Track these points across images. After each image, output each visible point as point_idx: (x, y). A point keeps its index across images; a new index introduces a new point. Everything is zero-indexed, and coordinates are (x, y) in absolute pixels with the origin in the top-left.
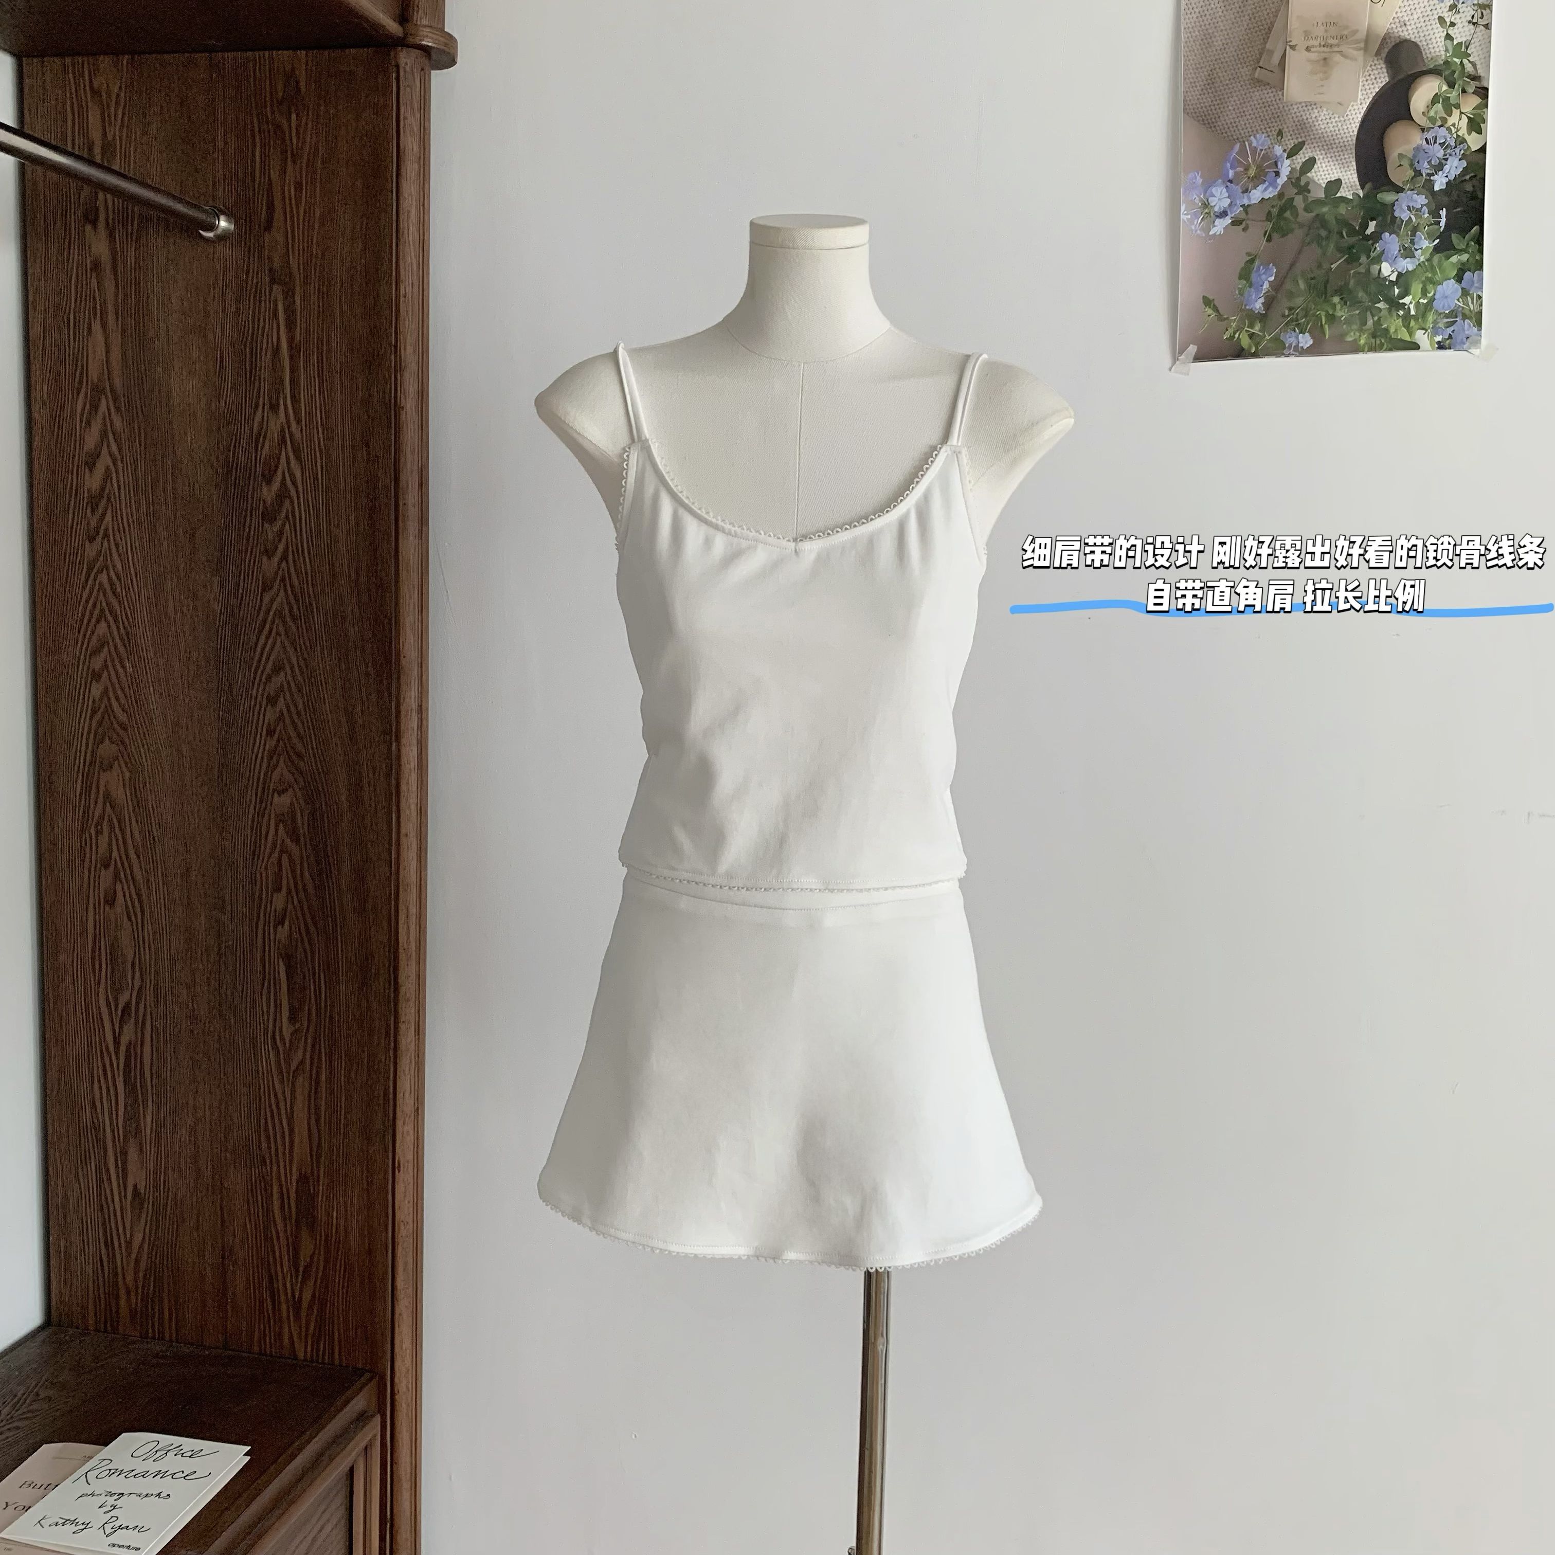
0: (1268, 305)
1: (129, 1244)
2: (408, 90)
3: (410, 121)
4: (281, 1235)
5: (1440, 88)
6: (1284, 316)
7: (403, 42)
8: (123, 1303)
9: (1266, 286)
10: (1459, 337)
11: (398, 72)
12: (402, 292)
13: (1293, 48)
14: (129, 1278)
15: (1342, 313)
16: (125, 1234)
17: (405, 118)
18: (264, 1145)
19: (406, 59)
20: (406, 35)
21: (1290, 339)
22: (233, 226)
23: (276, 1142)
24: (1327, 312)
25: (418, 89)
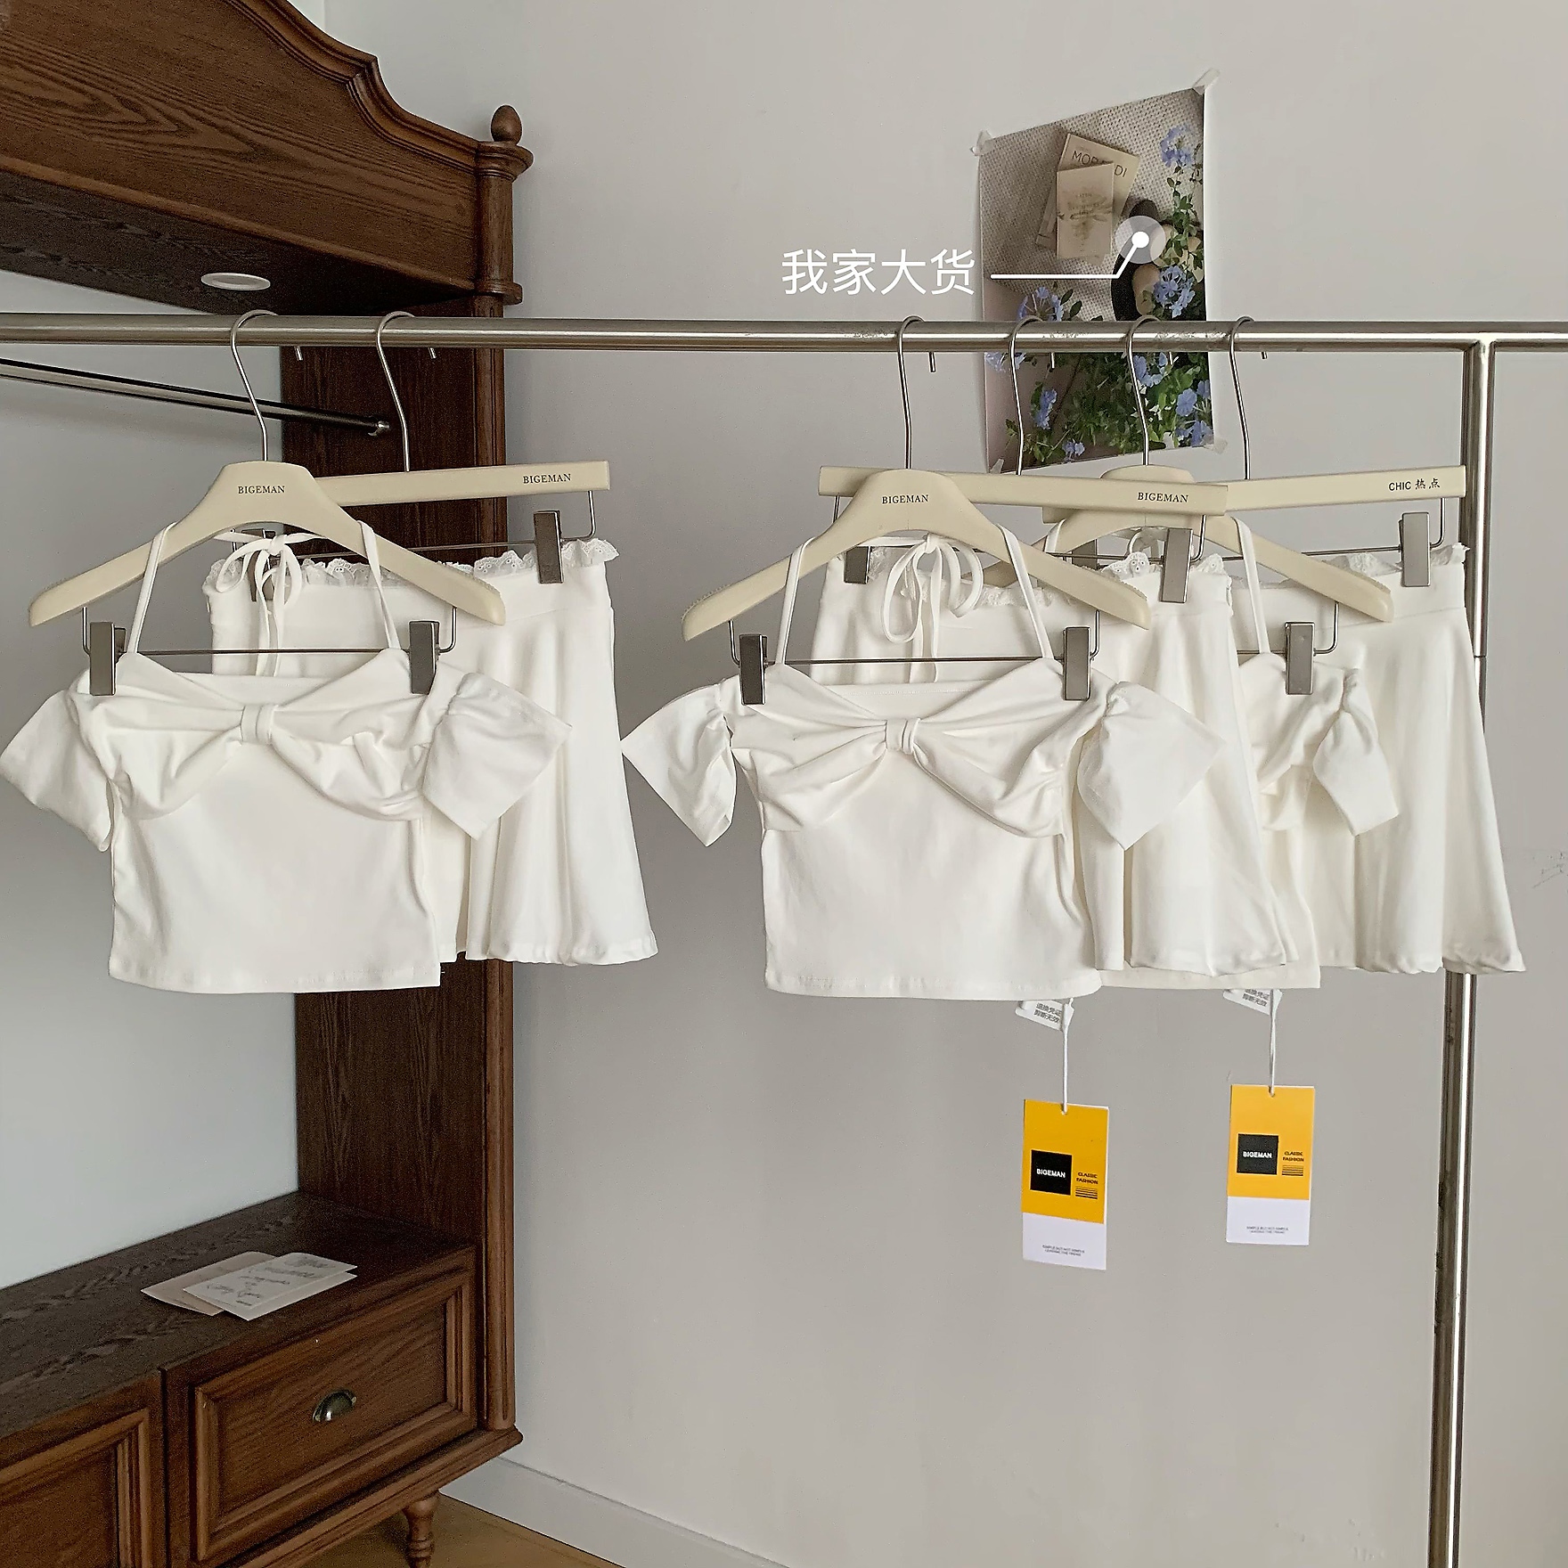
0: (1052, 423)
4: (422, 1135)
5: (1171, 234)
6: (1064, 430)
7: (476, 292)
9: (1050, 407)
10: (1197, 435)
11: (474, 314)
13: (1061, 217)
14: (341, 1159)
15: (1105, 425)
20: (476, 288)
21: (1069, 449)
22: (388, 427)
23: (419, 1069)
24: (1094, 424)
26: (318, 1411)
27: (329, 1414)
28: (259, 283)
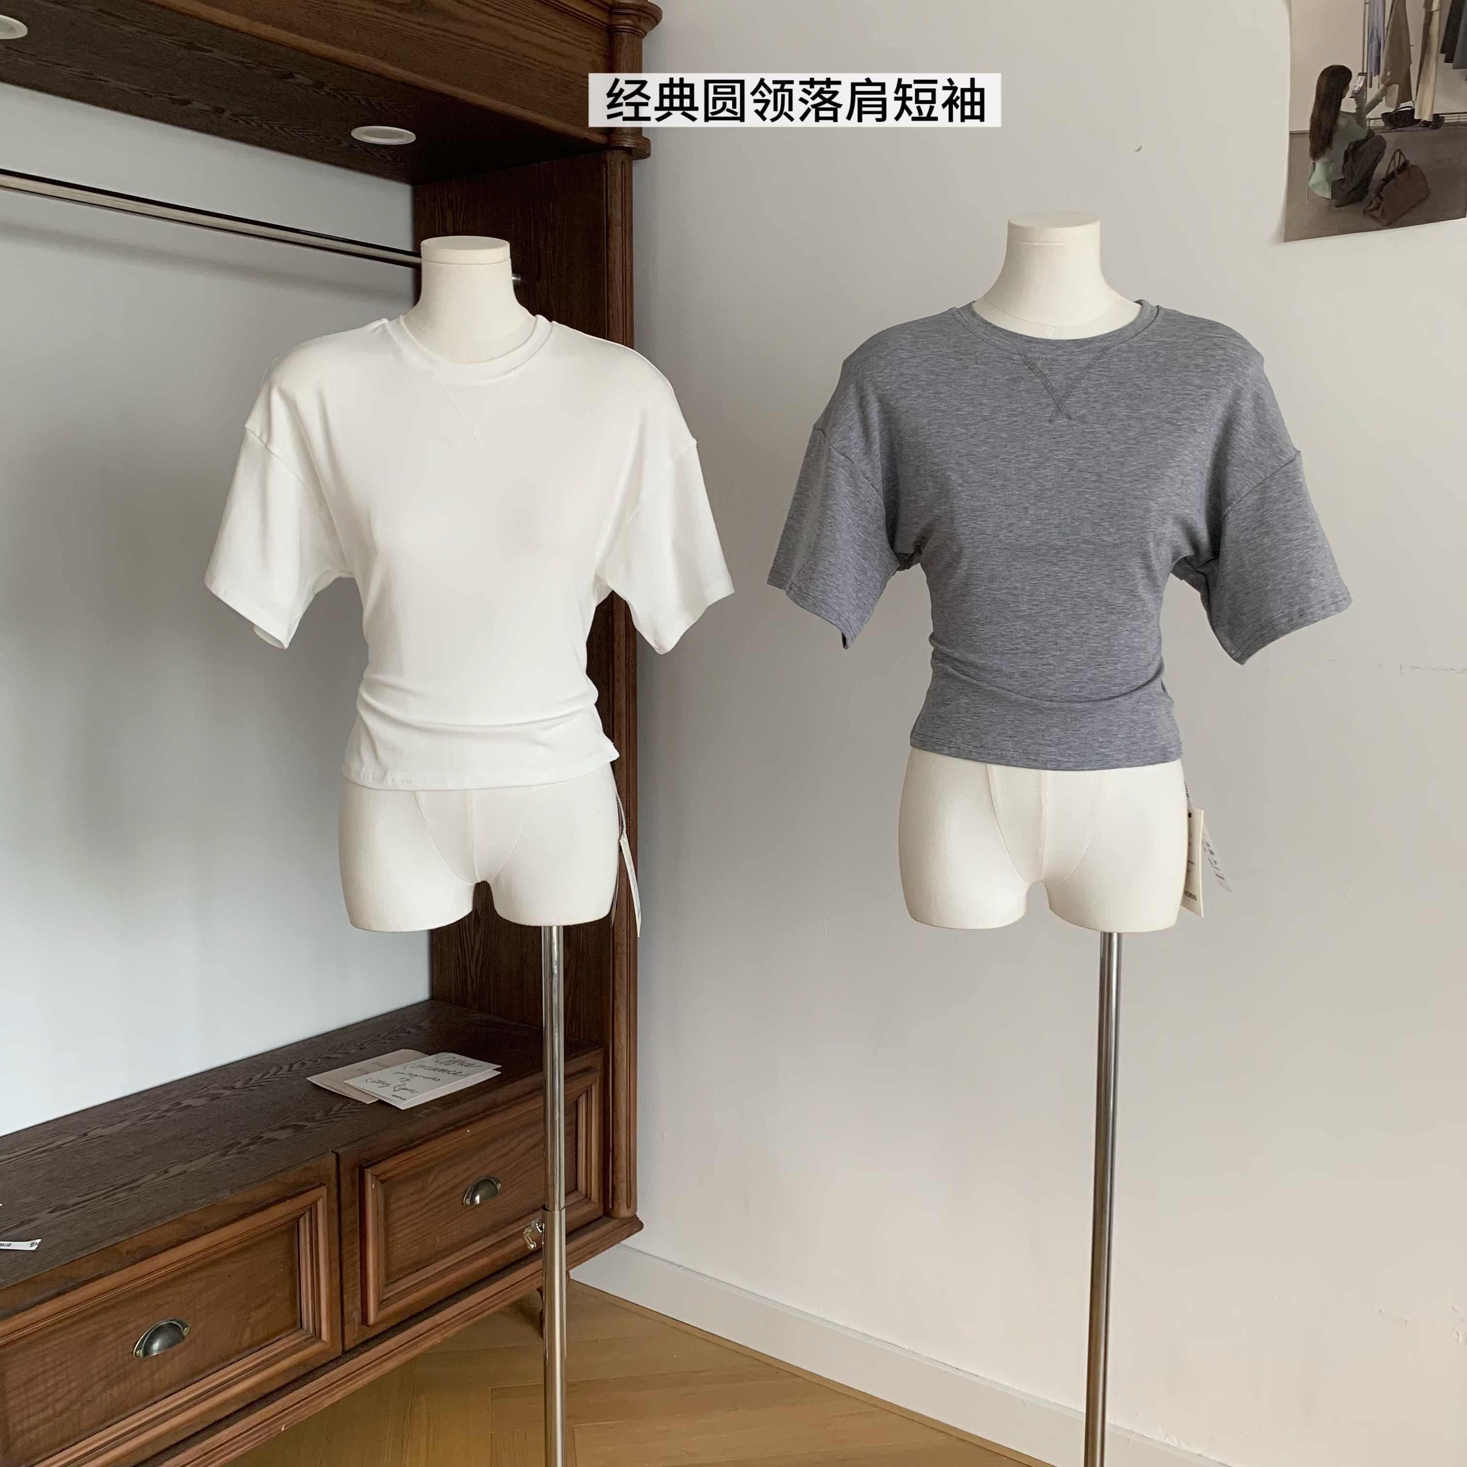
1: (473, 948)
2: (616, 177)
7: (608, 148)
8: (469, 986)
11: (606, 167)
12: (611, 312)
14: (473, 971)
16: (470, 940)
17: (611, 197)
19: (615, 158)
20: (609, 142)
22: (519, 279)
25: (620, 177)
26: (469, 1194)
27: (478, 1198)
28: (405, 137)
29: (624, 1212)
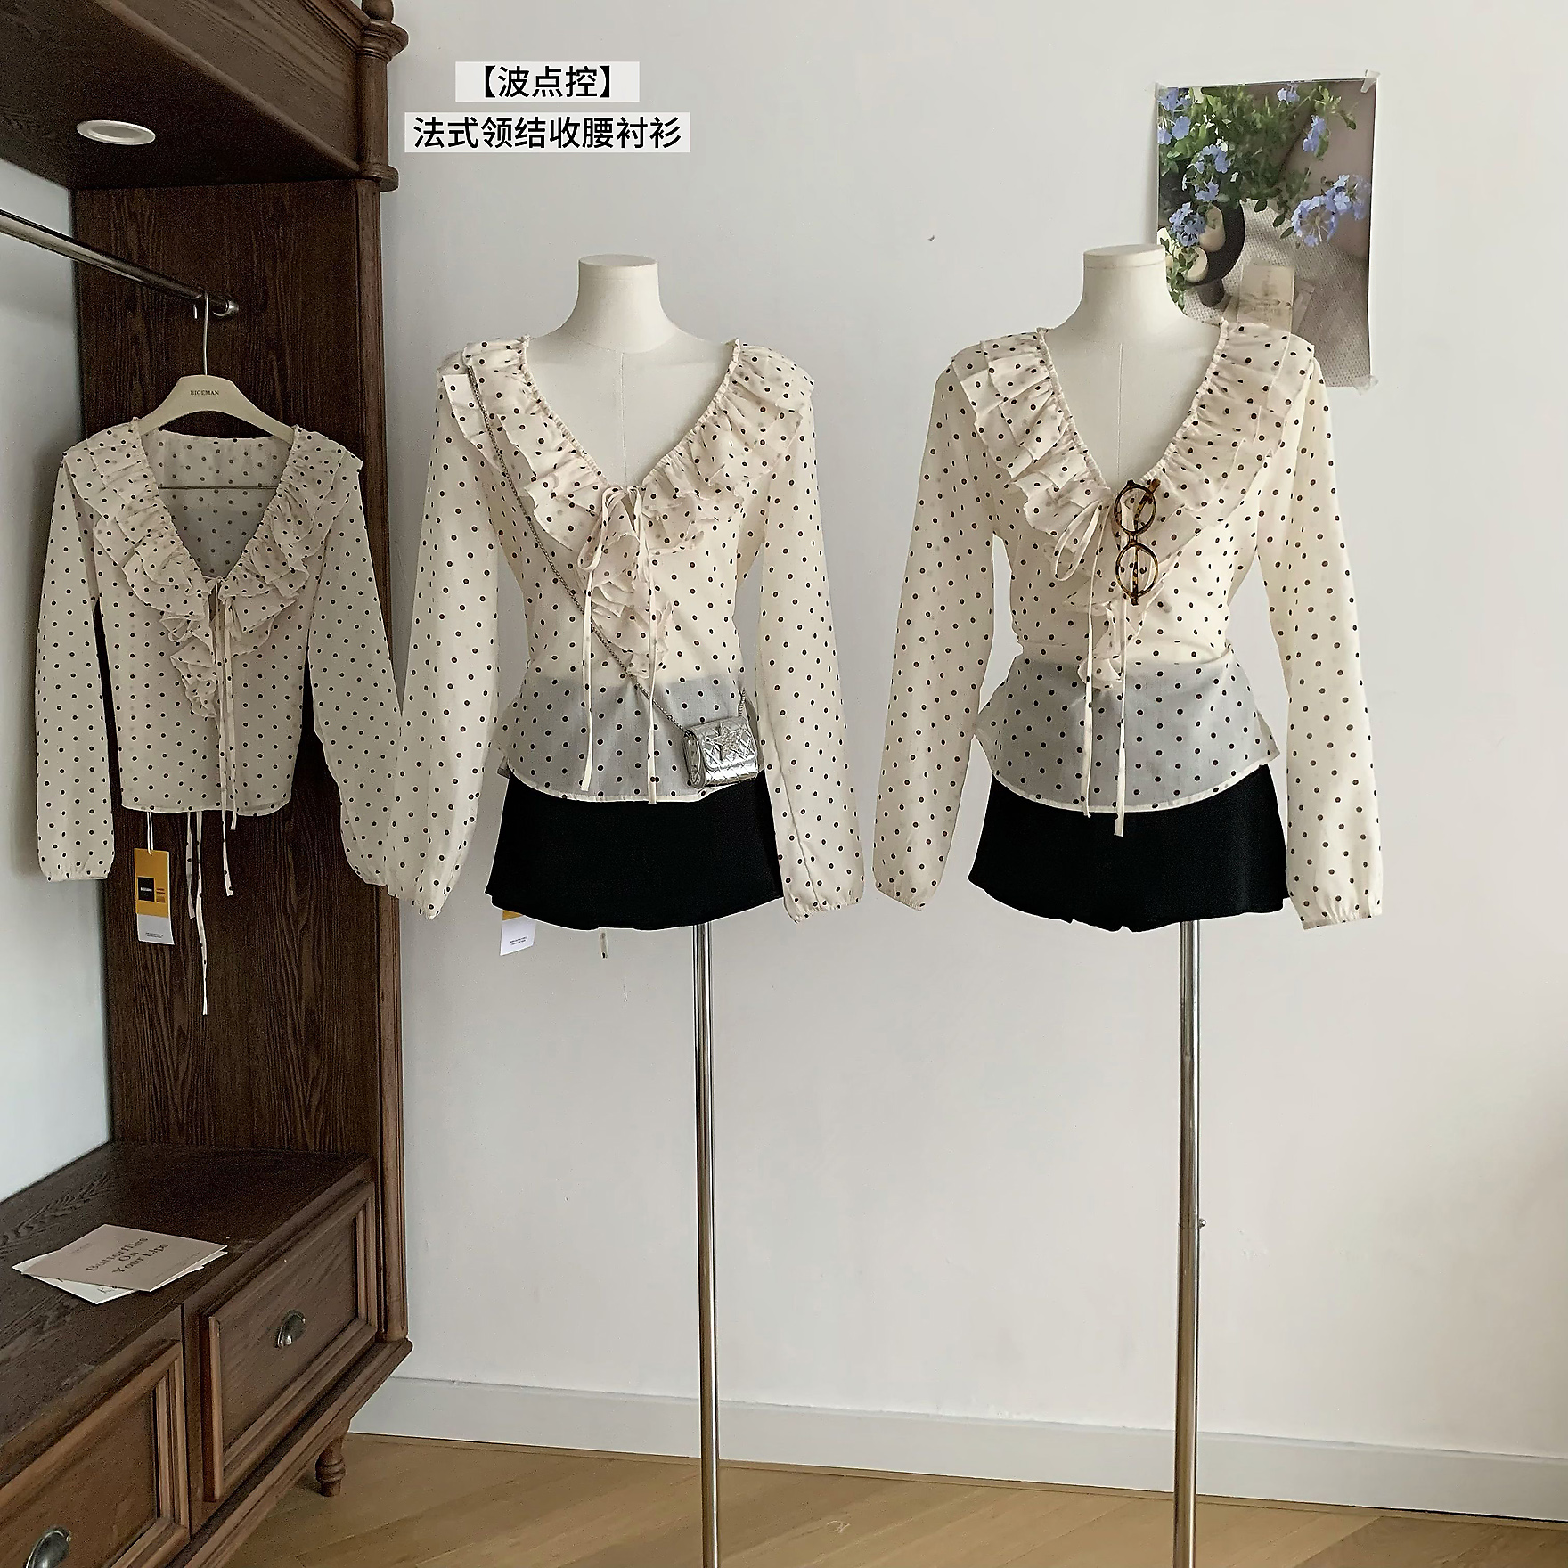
1: (176, 1073)
2: (364, 209)
3: (367, 231)
4: (295, 1056)
7: (359, 176)
8: (172, 1119)
11: (357, 197)
16: (173, 1065)
17: (363, 229)
18: (279, 986)
19: (363, 187)
22: (238, 309)
23: (288, 985)
25: (371, 208)
26: (281, 1335)
28: (145, 136)
29: (396, 1334)
